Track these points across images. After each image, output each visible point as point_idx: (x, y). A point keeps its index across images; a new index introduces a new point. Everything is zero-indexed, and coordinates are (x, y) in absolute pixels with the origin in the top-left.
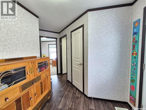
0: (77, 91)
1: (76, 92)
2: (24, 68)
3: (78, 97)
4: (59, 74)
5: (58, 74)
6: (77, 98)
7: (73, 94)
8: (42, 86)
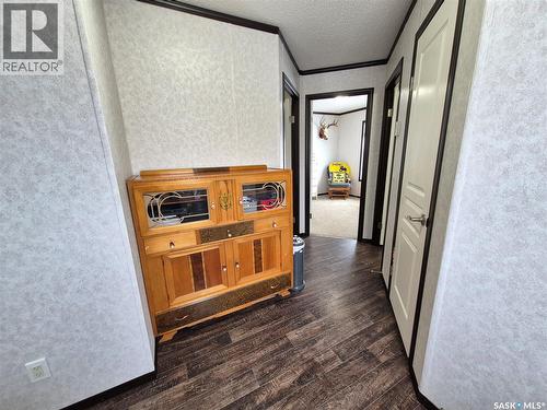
0: (389, 337)
1: (382, 335)
2: (204, 192)
3: (372, 356)
4: (367, 241)
5: (360, 239)
6: (369, 357)
7: (361, 332)
8: (258, 252)
